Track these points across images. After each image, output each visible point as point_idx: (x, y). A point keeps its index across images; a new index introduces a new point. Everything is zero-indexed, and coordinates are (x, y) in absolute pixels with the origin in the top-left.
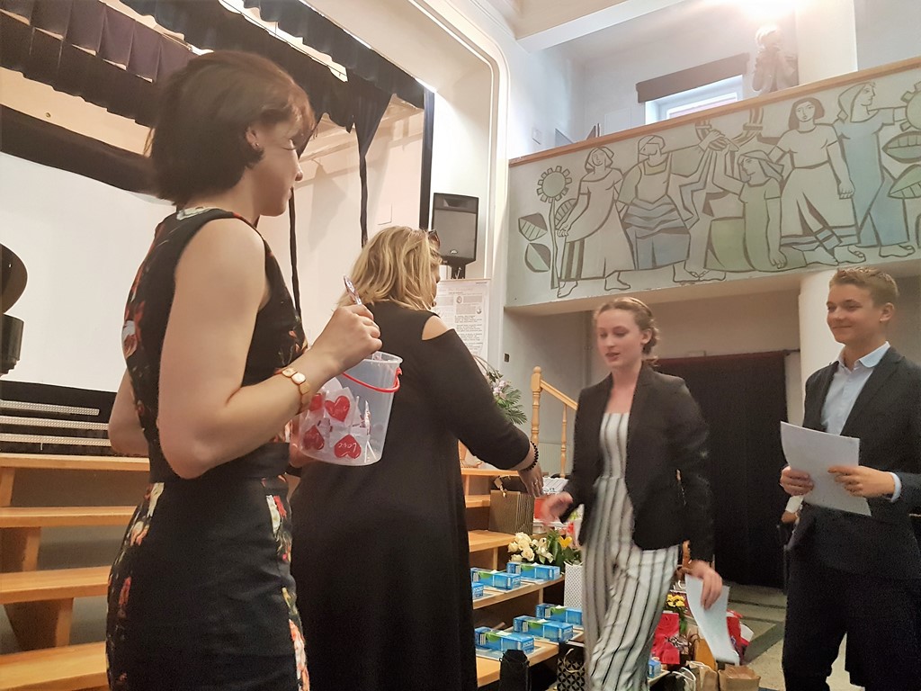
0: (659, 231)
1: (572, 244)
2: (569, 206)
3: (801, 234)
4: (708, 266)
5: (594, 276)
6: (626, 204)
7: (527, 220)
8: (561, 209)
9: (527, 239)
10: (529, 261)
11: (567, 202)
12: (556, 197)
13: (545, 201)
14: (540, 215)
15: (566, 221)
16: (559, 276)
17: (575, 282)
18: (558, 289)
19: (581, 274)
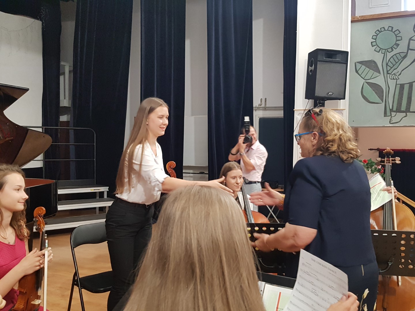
1: (402, 85)
7: (363, 64)
8: (392, 58)
9: (363, 79)
10: (365, 95)
11: (398, 54)
12: (388, 50)
13: (379, 52)
14: (374, 61)
15: (397, 69)
16: (391, 108)
17: (405, 114)
18: (390, 117)
19: (409, 108)
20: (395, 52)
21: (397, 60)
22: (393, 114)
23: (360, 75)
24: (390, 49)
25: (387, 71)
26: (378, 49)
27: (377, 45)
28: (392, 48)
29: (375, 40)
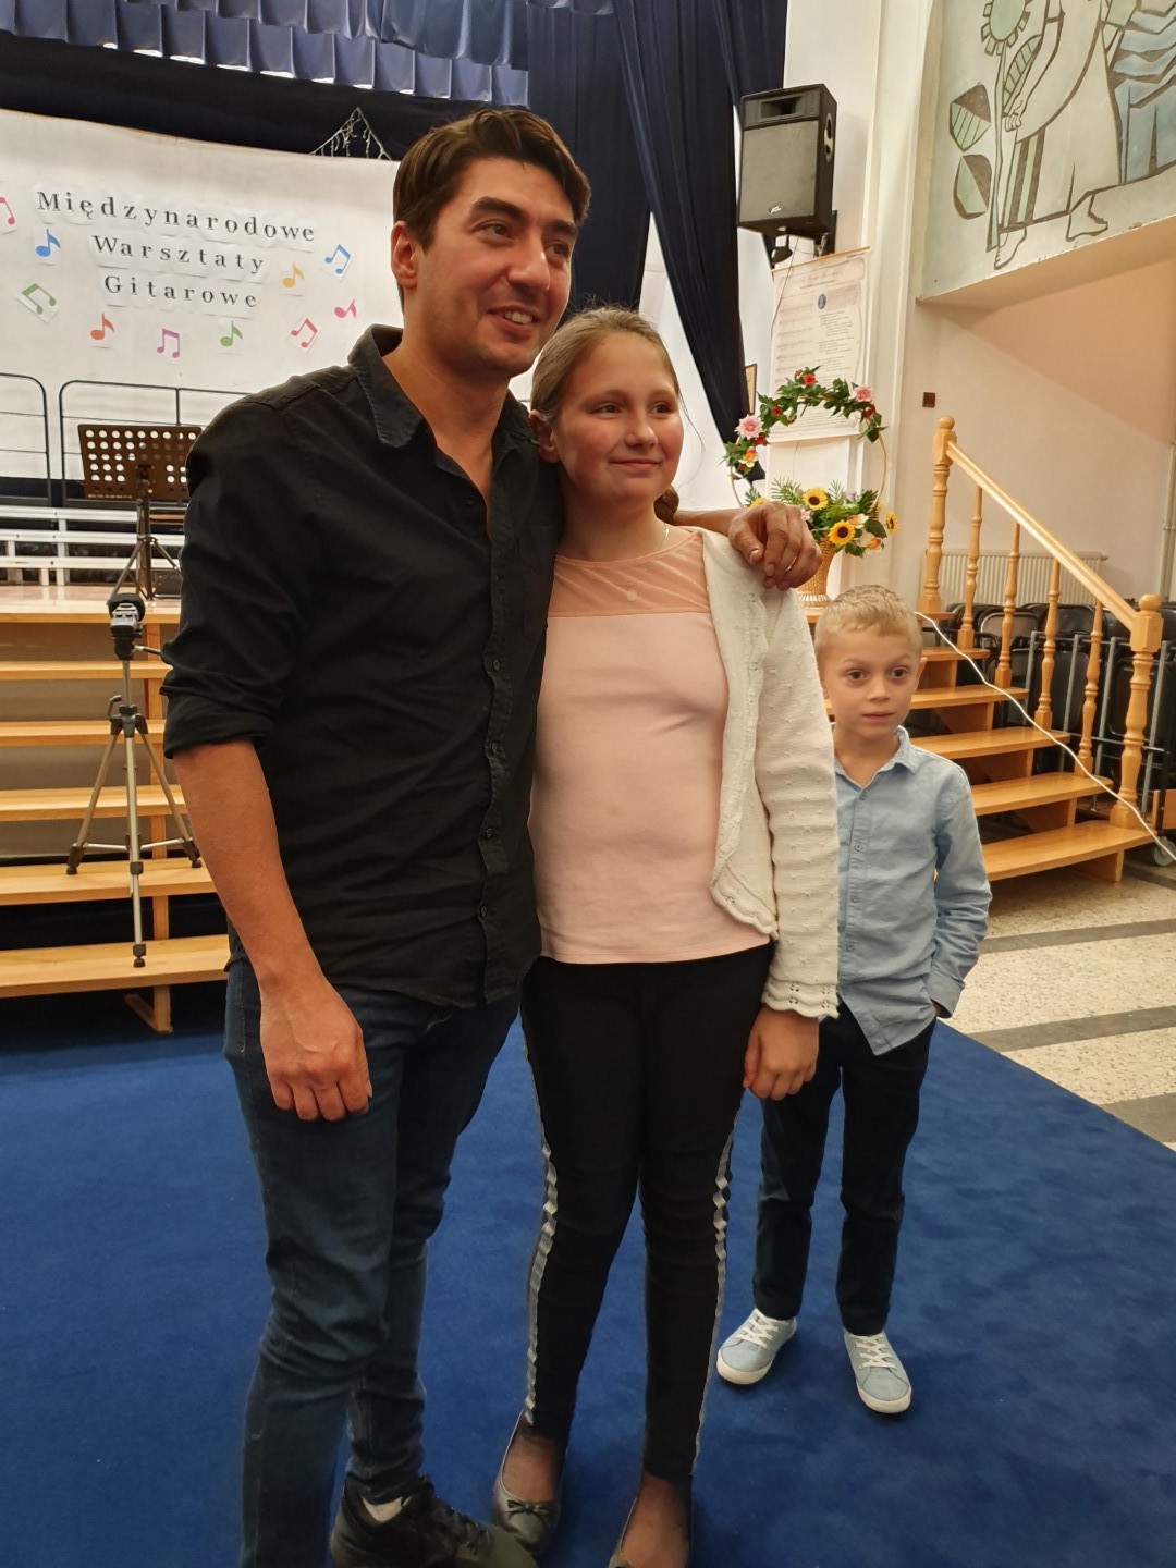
0: (1169, 82)
1: (1026, 142)
2: (1027, 54)
5: (1053, 212)
6: (1120, 28)
7: (961, 106)
8: (1014, 64)
9: (960, 146)
10: (959, 196)
11: (1026, 45)
12: (1009, 39)
13: (991, 54)
14: (983, 86)
15: (1019, 94)
16: (1000, 222)
17: (1023, 230)
18: (997, 249)
19: (1033, 211)
20: (1022, 38)
21: (1022, 67)
22: (1003, 236)
23: (956, 140)
24: (1013, 36)
25: (1004, 107)
26: (993, 42)
27: (991, 33)
28: (1015, 31)
29: (987, 19)
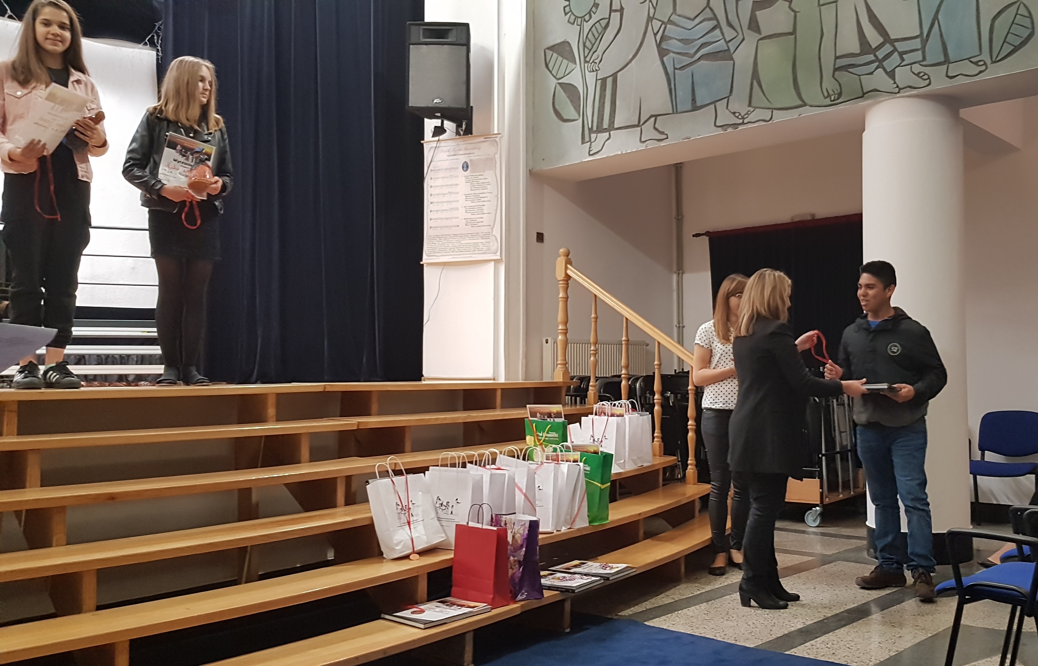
0: (699, 58)
1: (604, 81)
2: (599, 27)
3: (858, 51)
4: (753, 104)
5: (628, 124)
6: (663, 23)
7: (554, 51)
8: (590, 33)
9: (554, 77)
10: (557, 107)
11: (598, 23)
12: (585, 17)
14: (568, 42)
15: (596, 51)
16: (590, 126)
17: (608, 133)
18: (589, 143)
19: (614, 122)
20: (595, 18)
21: (596, 35)
23: (551, 72)
24: (588, 16)
26: (572, 19)
27: (571, 11)
28: (589, 13)
29: (568, 3)
